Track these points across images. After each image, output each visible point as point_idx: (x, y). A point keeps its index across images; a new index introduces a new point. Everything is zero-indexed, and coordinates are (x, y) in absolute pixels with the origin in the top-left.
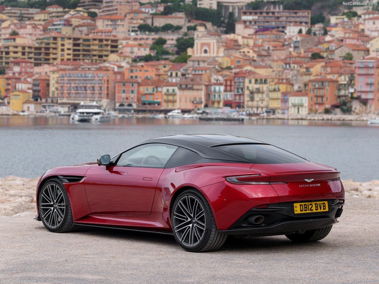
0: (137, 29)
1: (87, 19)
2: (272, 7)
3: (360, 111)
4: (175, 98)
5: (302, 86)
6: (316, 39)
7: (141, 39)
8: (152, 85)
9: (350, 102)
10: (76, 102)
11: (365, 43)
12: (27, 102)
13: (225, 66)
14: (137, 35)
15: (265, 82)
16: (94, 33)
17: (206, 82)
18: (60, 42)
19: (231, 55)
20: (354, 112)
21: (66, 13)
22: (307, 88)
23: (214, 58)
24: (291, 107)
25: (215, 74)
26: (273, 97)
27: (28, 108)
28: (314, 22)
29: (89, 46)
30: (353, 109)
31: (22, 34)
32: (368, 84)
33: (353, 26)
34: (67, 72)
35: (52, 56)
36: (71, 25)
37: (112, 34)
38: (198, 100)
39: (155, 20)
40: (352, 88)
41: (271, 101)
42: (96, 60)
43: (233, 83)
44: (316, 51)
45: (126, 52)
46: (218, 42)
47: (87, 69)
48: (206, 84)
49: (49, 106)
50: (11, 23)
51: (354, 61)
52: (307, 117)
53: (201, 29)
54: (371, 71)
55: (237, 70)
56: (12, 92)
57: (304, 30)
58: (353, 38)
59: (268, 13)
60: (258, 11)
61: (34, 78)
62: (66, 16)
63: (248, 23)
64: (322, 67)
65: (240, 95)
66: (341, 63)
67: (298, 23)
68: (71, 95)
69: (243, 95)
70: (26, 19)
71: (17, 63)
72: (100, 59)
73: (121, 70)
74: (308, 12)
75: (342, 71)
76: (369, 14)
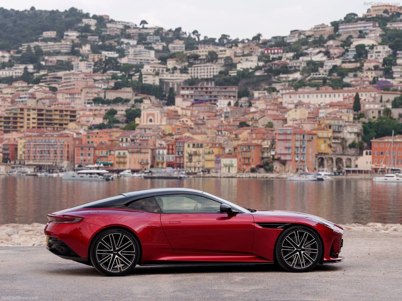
0: (92, 101)
1: (49, 93)
2: (205, 83)
3: (280, 170)
4: (126, 160)
5: (232, 149)
6: (243, 110)
7: (95, 110)
8: (106, 149)
9: (272, 163)
10: (41, 163)
11: (283, 114)
13: (167, 133)
14: (92, 106)
15: (202, 146)
16: (55, 105)
17: (151, 146)
18: (26, 112)
19: (172, 124)
20: (275, 171)
21: (30, 87)
22: (236, 151)
23: (158, 126)
24: (223, 167)
25: (159, 140)
26: (208, 159)
28: (240, 96)
29: (51, 115)
30: (274, 168)
32: (286, 148)
33: (272, 100)
34: (33, 138)
35: (19, 125)
36: (35, 98)
37: (71, 105)
38: (145, 161)
39: (107, 94)
40: (273, 151)
41: (206, 162)
42: (57, 128)
43: (174, 148)
44: (243, 120)
45: (83, 121)
46: (161, 113)
47: (50, 136)
48: (152, 148)
49: (17, 167)
51: (275, 128)
52: (236, 175)
53: (146, 102)
54: (289, 137)
55: (178, 136)
57: (233, 103)
58: (273, 110)
59: (202, 88)
60: (194, 86)
61: (4, 143)
62: (31, 91)
63: (185, 97)
64: (248, 133)
66: (264, 130)
67: (227, 97)
68: (36, 158)
69: (183, 157)
72: (61, 127)
73: (80, 136)
74: (236, 88)
75: (265, 137)
76: (286, 89)
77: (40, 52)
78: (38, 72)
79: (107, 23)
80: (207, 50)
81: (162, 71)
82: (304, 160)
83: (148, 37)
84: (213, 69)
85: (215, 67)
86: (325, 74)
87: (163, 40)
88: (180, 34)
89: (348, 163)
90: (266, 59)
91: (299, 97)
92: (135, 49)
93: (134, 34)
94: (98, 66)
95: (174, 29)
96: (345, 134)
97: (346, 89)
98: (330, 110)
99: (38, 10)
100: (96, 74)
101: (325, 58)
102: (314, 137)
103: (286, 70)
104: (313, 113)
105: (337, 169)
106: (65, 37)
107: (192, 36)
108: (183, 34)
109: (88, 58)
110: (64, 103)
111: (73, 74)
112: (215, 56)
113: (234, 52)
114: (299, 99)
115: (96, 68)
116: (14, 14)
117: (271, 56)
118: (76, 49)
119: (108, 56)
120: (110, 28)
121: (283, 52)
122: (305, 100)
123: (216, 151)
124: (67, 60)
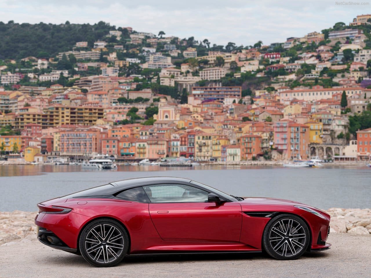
0: (117, 101)
1: (80, 94)
2: (214, 84)
3: (277, 158)
4: (145, 150)
5: (236, 141)
6: (246, 107)
7: (120, 108)
8: (128, 142)
9: (271, 152)
10: (73, 154)
11: (280, 110)
12: (37, 155)
13: (180, 127)
14: (117, 105)
15: (210, 138)
16: (86, 104)
17: (167, 138)
18: (60, 111)
19: (185, 119)
20: (273, 159)
21: (65, 89)
22: (240, 142)
23: (173, 121)
24: (228, 156)
25: (174, 133)
26: (215, 149)
27: (38, 159)
28: (244, 95)
29: (82, 113)
30: (273, 157)
31: (33, 105)
32: (283, 139)
33: (271, 98)
34: (67, 133)
36: (69, 99)
37: (99, 105)
38: (161, 152)
39: (130, 94)
40: (272, 141)
41: (214, 152)
42: (87, 124)
43: (186, 140)
44: (246, 116)
45: (109, 118)
46: (175, 110)
47: (81, 130)
48: (167, 140)
49: (53, 157)
50: (25, 97)
51: (273, 122)
52: (240, 163)
53: (163, 100)
54: (285, 130)
55: (190, 130)
56: (26, 148)
57: (237, 101)
58: (272, 106)
59: (211, 89)
60: (204, 87)
61: (42, 137)
62: (66, 92)
63: (197, 96)
64: (250, 127)
65: (192, 148)
67: (233, 96)
68: (69, 149)
69: (194, 148)
70: (36, 94)
71: (29, 127)
72: (90, 123)
73: (106, 131)
74: (240, 88)
75: (264, 129)
76: (283, 89)
77: (74, 60)
78: (72, 77)
79: (130, 34)
80: (215, 56)
81: (177, 74)
82: (298, 149)
83: (165, 46)
84: (221, 72)
85: (222, 70)
86: (317, 75)
87: (178, 48)
88: (193, 43)
89: (337, 152)
90: (266, 63)
91: (294, 95)
92: (155, 56)
93: (153, 44)
94: (122, 71)
95: (187, 39)
96: (334, 127)
97: (335, 87)
98: (321, 106)
99: (72, 24)
100: (121, 77)
101: (317, 62)
102: (307, 129)
103: (283, 72)
104: (306, 109)
105: (327, 156)
106: (95, 47)
107: (203, 44)
108: (195, 42)
109: (114, 64)
110: (93, 103)
111: (102, 78)
112: (222, 61)
113: (238, 57)
114: (294, 97)
115: (121, 72)
116: (52, 28)
117: (271, 60)
118: (104, 56)
119: (131, 62)
120: (133, 38)
121: (281, 57)
122: (299, 97)
123: (222, 142)
124: (96, 66)
